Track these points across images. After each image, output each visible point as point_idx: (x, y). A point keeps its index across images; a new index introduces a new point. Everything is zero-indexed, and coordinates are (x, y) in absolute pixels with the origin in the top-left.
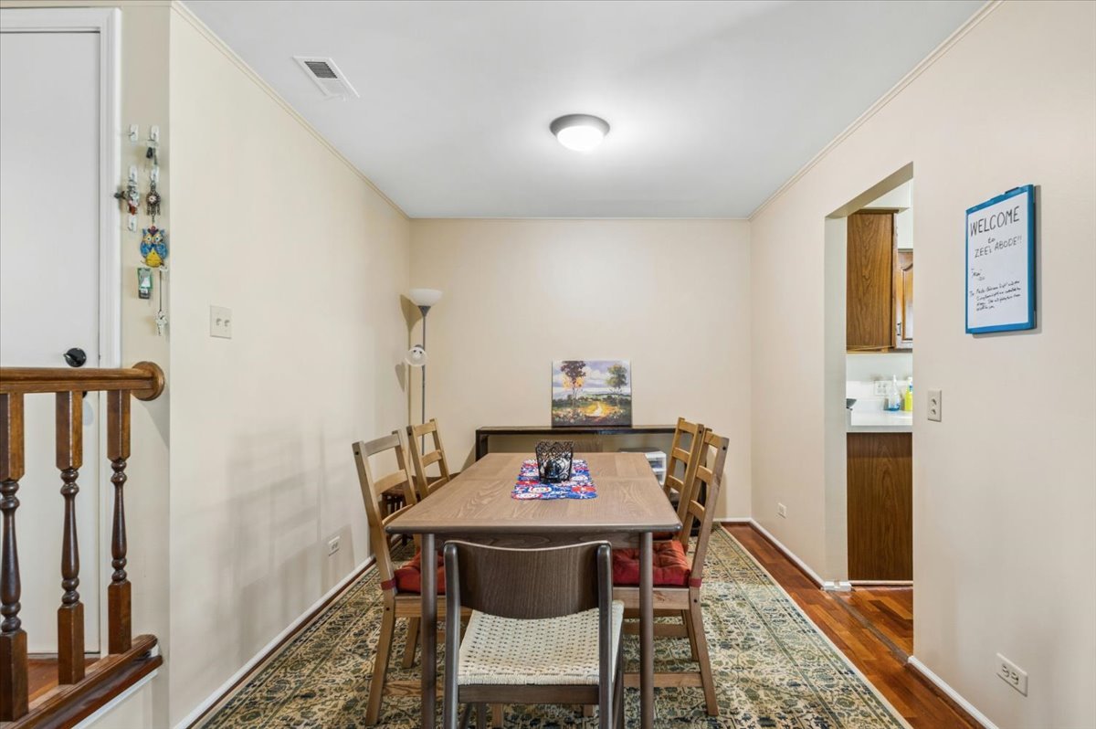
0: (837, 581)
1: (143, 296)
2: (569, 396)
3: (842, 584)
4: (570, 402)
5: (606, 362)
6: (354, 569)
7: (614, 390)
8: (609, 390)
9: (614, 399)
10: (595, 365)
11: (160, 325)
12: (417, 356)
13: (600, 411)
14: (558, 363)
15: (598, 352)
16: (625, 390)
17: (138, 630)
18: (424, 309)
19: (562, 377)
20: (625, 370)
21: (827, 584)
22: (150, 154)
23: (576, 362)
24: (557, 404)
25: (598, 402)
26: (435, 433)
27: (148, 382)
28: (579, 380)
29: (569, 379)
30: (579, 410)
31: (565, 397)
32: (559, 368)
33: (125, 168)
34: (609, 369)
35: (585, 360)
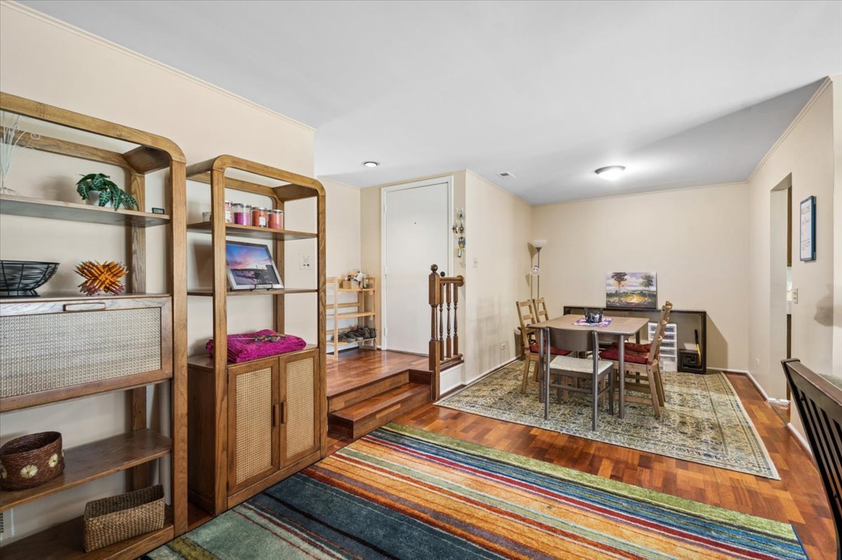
0: (778, 399)
1: (459, 257)
2: (616, 291)
3: (781, 400)
4: (617, 294)
5: (640, 273)
6: (509, 359)
7: (644, 288)
8: (641, 288)
9: (645, 294)
10: (633, 275)
11: (463, 265)
12: (535, 271)
13: (635, 300)
14: (610, 273)
15: (635, 267)
16: (653, 289)
17: (459, 352)
18: (539, 249)
19: (613, 281)
20: (652, 277)
21: (770, 399)
22: (461, 216)
23: (621, 273)
24: (609, 295)
25: (634, 296)
26: (543, 303)
27: (460, 282)
28: (622, 282)
29: (616, 282)
30: (622, 299)
31: (614, 292)
32: (610, 277)
33: (455, 221)
34: (642, 277)
35: (626, 272)
